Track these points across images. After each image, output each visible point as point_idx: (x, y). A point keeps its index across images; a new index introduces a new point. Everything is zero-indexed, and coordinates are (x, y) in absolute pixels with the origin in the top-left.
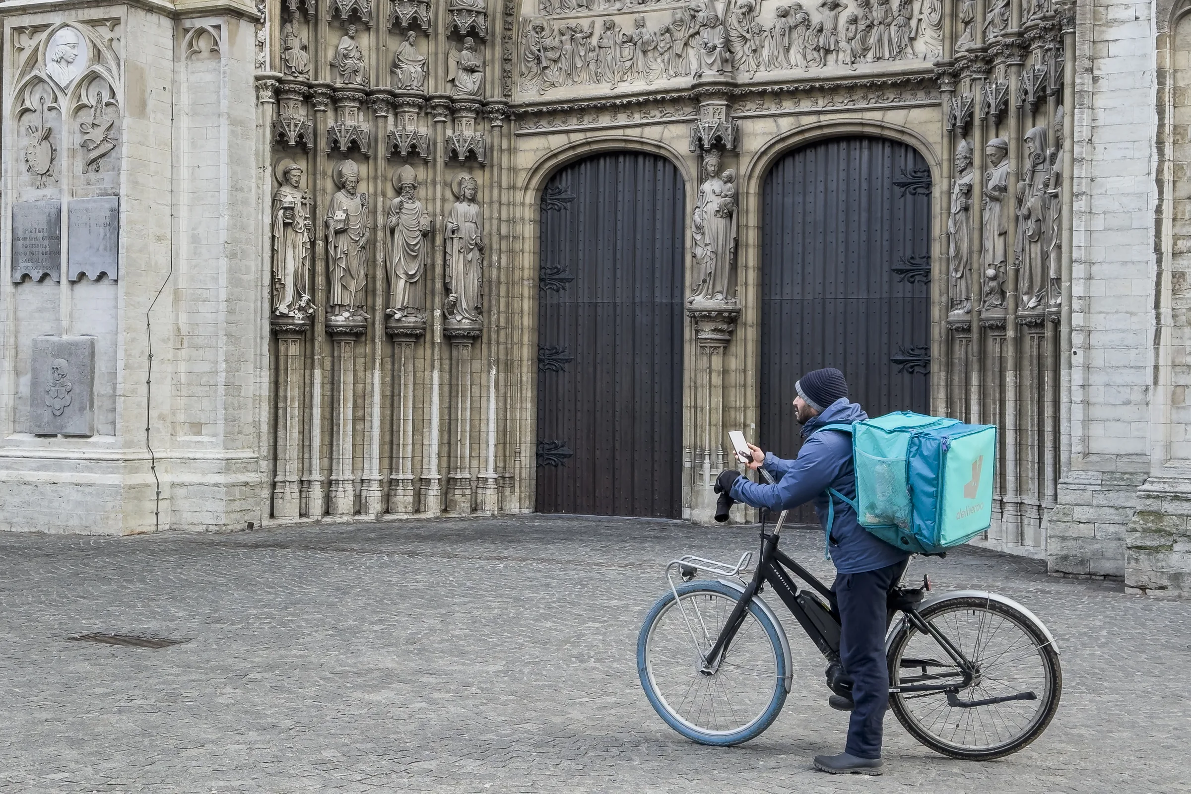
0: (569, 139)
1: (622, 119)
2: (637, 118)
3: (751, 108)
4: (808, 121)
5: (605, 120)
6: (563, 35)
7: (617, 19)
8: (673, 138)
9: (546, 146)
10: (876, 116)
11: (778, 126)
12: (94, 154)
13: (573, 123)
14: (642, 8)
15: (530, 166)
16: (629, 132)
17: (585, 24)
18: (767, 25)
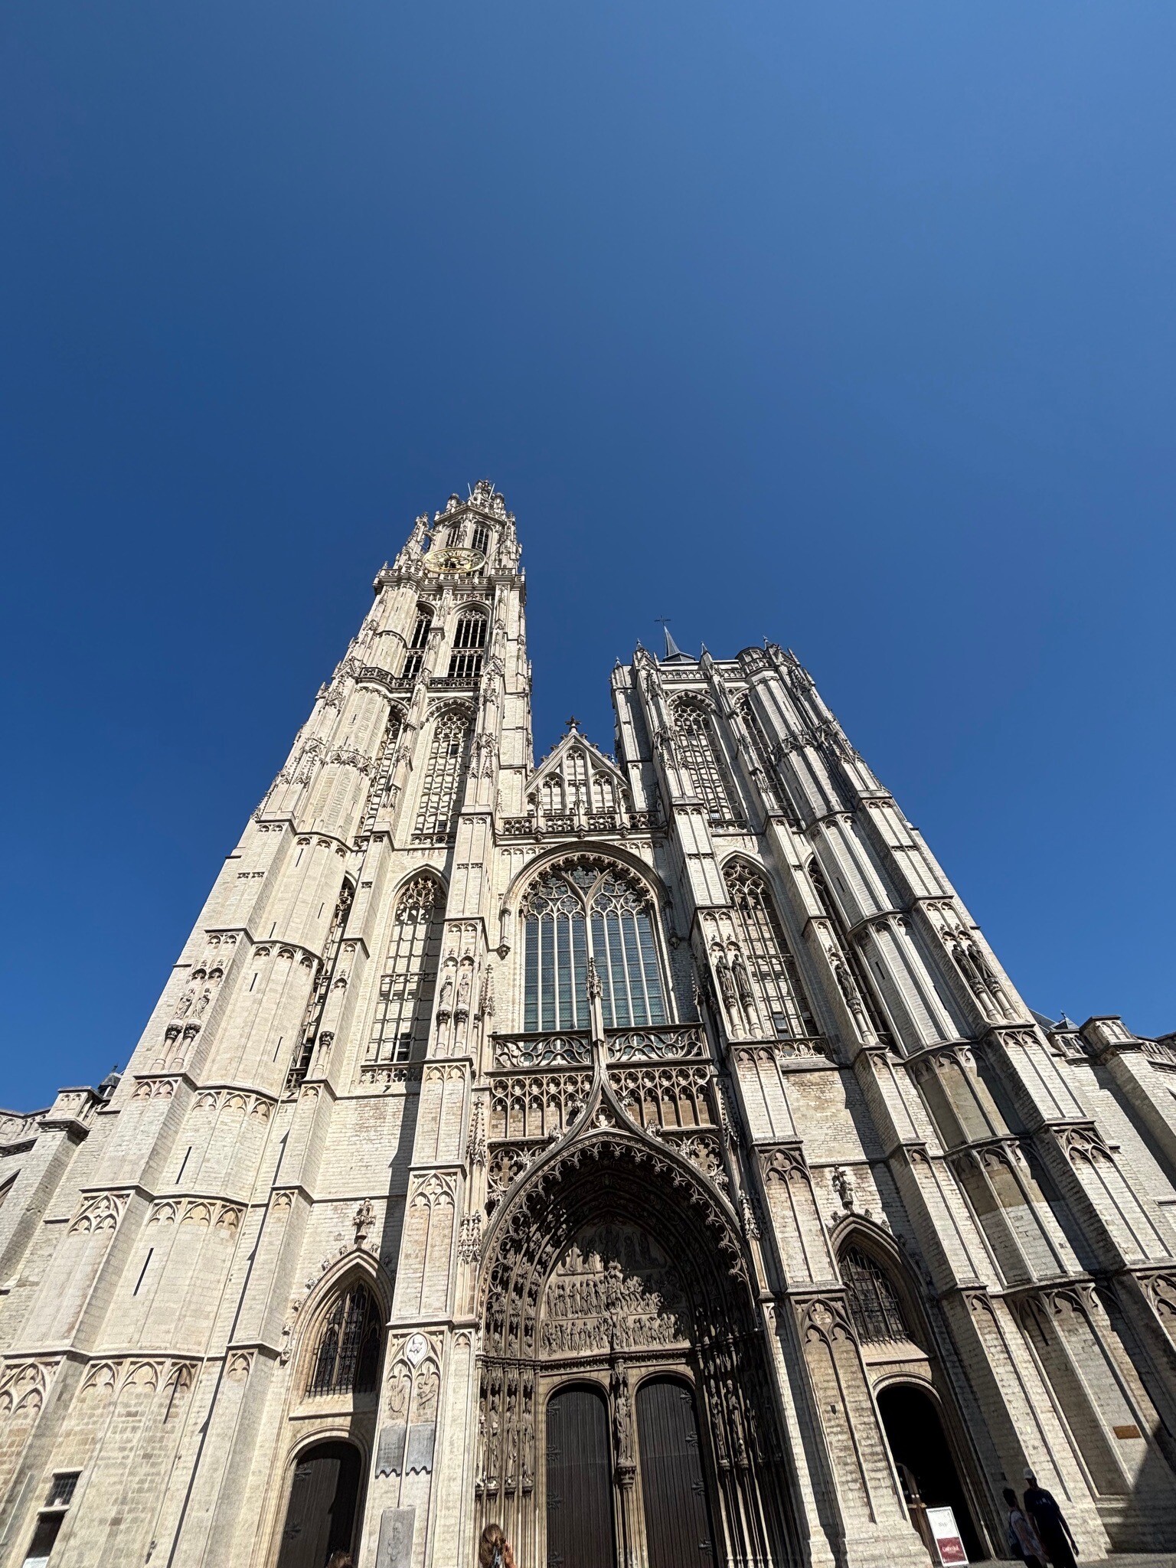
0: (561, 1378)
1: (582, 1369)
3: (629, 1364)
5: (575, 1369)
6: (557, 1328)
7: (577, 1322)
8: (602, 1377)
9: (551, 1382)
10: (674, 1367)
11: (641, 1372)
12: (424, 1400)
13: (562, 1371)
14: (586, 1317)
15: (546, 1392)
16: (585, 1374)
18: (631, 1327)
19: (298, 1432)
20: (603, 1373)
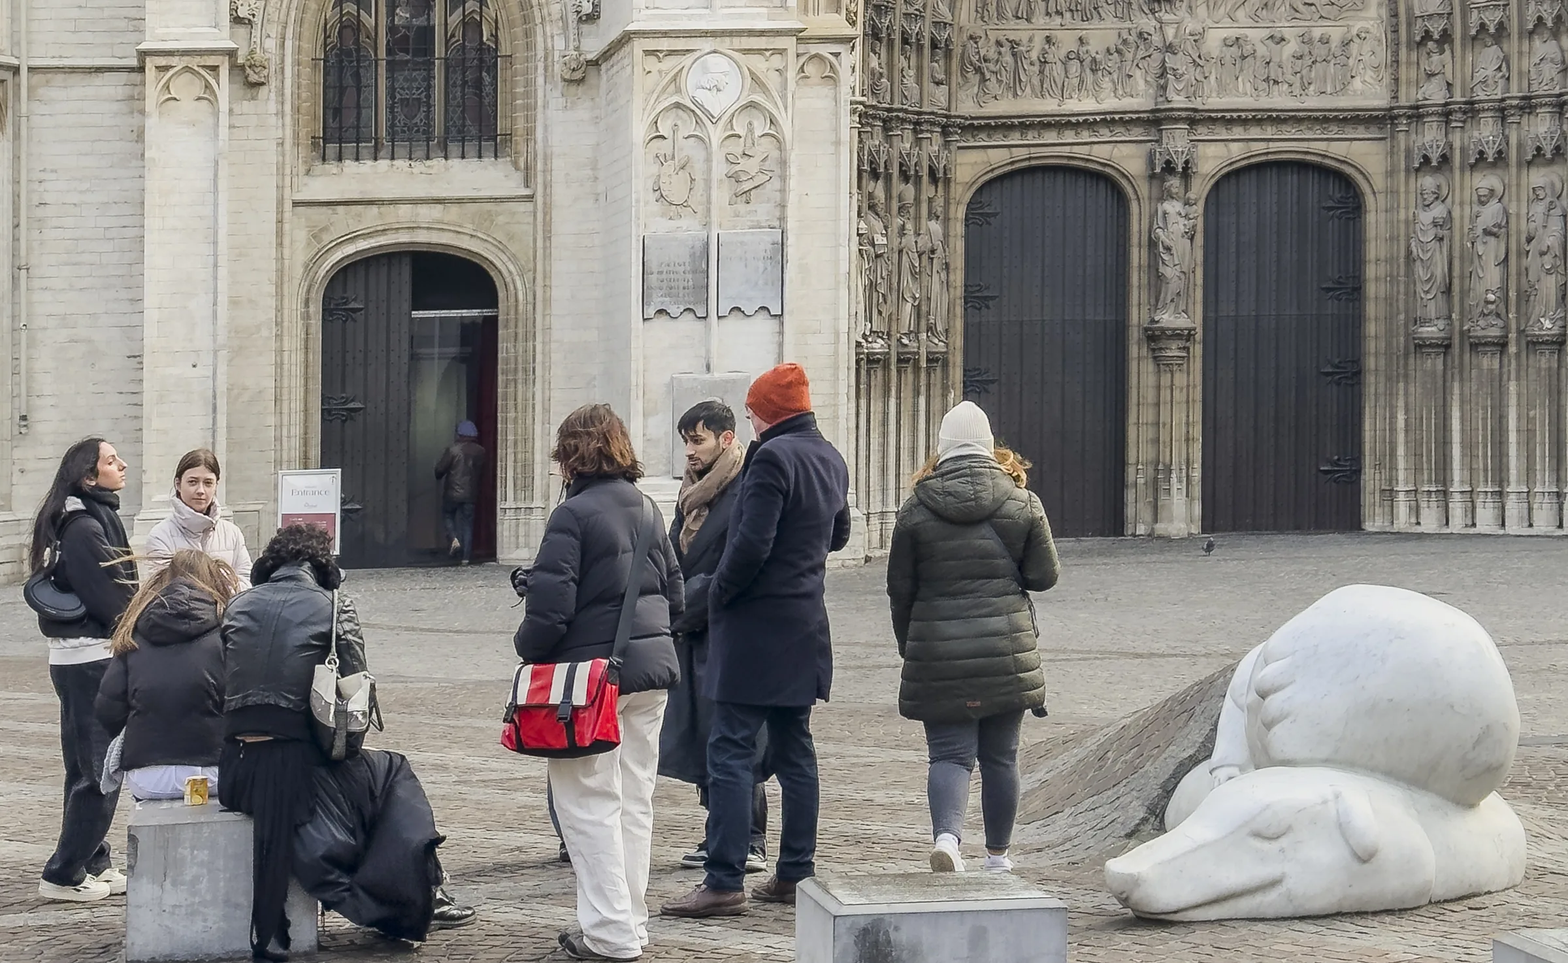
0: (1011, 153)
1: (1069, 136)
2: (1085, 136)
3: (1202, 132)
4: (1260, 147)
5: (1051, 137)
6: (1002, 46)
7: (1059, 35)
8: (1123, 157)
9: (986, 159)
11: (1229, 151)
12: (746, 186)
13: (1015, 138)
14: (1085, 25)
15: (967, 180)
16: (1076, 149)
17: (1023, 36)
18: (1215, 53)
19: (325, 229)
20: (1126, 149)
